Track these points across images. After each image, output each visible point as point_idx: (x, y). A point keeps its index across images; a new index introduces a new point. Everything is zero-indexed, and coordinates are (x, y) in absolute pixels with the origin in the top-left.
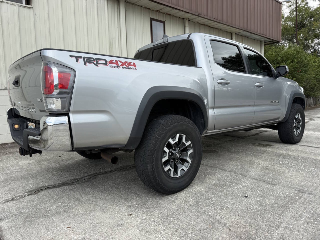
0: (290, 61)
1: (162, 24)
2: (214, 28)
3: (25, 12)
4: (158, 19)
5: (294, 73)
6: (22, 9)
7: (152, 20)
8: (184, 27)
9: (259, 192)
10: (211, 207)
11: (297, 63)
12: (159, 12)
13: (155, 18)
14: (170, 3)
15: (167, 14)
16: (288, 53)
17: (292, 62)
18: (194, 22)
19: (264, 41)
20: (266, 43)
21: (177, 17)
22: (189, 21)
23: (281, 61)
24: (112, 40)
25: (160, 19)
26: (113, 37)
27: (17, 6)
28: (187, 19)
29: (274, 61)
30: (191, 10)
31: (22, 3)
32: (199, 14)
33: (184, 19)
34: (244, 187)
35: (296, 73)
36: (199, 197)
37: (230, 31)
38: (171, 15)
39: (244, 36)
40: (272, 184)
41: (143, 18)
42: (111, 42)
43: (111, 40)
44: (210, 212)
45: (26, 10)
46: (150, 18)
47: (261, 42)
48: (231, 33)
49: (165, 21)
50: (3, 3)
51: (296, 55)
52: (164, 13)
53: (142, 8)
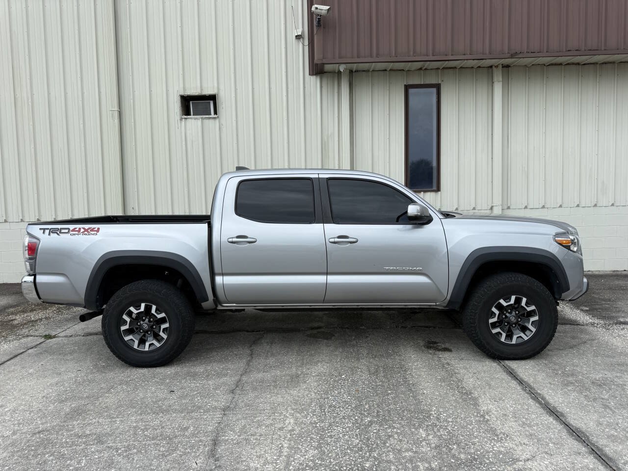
1: (434, 90)
2: (594, 64)
3: (211, 124)
4: (423, 83)
6: (206, 121)
7: (407, 88)
8: (493, 83)
12: (425, 70)
15: (446, 68)
18: (526, 65)
21: (472, 67)
22: (505, 67)
25: (428, 82)
27: (201, 119)
28: (496, 67)
31: (210, 114)
32: (511, 55)
33: (491, 67)
38: (455, 67)
41: (388, 89)
45: (211, 121)
46: (405, 85)
49: (440, 83)
52: (439, 69)
53: (388, 72)
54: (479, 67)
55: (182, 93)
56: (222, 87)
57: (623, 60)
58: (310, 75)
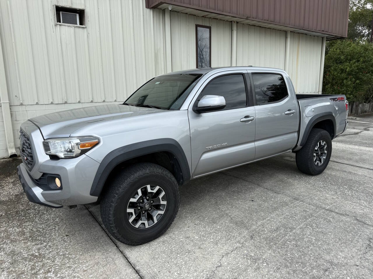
0: (354, 61)
1: (208, 30)
2: (265, 28)
3: (80, 32)
4: (203, 25)
5: (359, 73)
6: (77, 29)
7: (197, 26)
8: (232, 30)
9: (264, 198)
10: (225, 206)
11: (364, 62)
12: (205, 17)
13: (200, 24)
14: (216, 10)
15: (214, 18)
16: (354, 51)
17: (358, 61)
18: (243, 24)
19: (327, 37)
20: (328, 39)
21: (224, 20)
22: (237, 23)
23: (344, 60)
24: (158, 52)
25: (206, 25)
26: (158, 48)
27: (73, 27)
28: (234, 22)
29: (337, 60)
30: (238, 14)
31: (76, 24)
32: (247, 17)
33: (231, 22)
34: (255, 194)
35: (361, 74)
36: (219, 199)
37: (285, 30)
38: (217, 19)
39: (301, 33)
40: (278, 193)
41: (188, 25)
42: (156, 53)
43: (156, 51)
44: (223, 209)
45: (81, 30)
46: (196, 24)
47: (323, 38)
48: (286, 32)
49: (211, 26)
50: (62, 26)
51: (363, 53)
52: (210, 18)
53: (188, 15)
54: (220, 20)
55: (56, 4)
56: (88, 5)
57: (274, 28)
58: (146, 8)
